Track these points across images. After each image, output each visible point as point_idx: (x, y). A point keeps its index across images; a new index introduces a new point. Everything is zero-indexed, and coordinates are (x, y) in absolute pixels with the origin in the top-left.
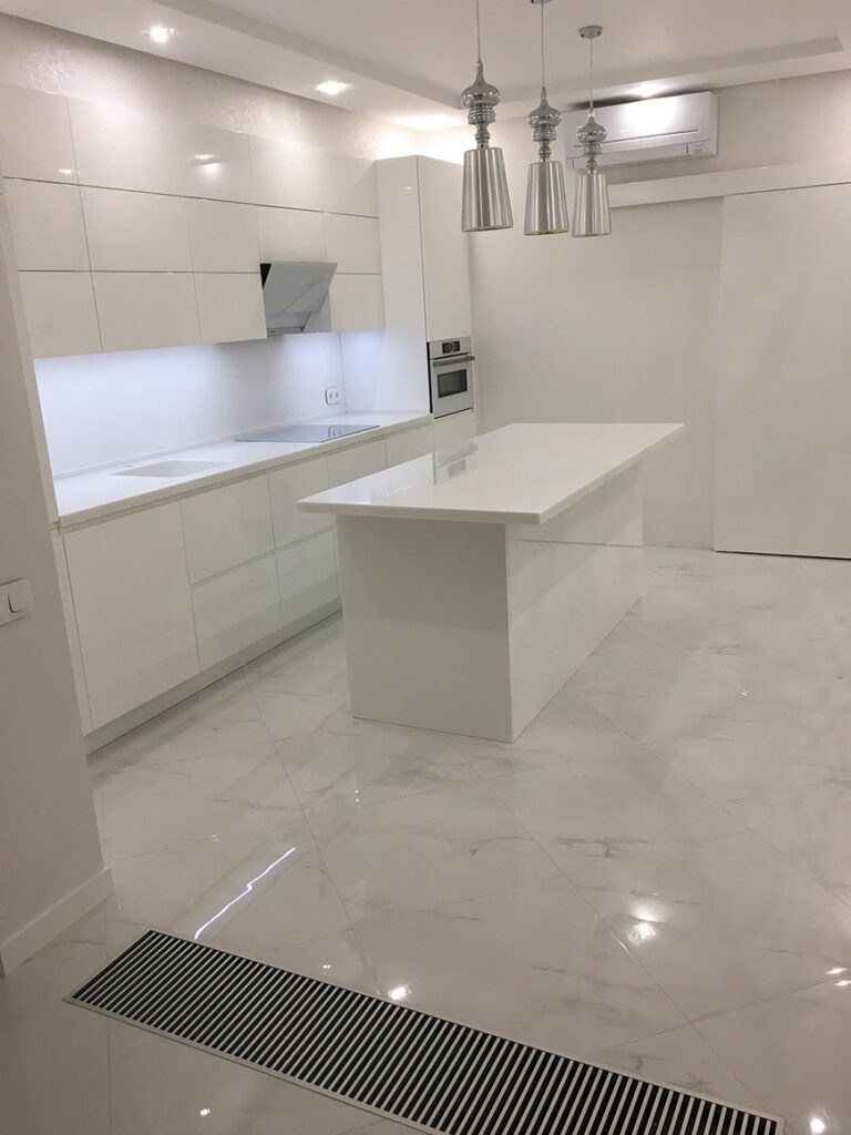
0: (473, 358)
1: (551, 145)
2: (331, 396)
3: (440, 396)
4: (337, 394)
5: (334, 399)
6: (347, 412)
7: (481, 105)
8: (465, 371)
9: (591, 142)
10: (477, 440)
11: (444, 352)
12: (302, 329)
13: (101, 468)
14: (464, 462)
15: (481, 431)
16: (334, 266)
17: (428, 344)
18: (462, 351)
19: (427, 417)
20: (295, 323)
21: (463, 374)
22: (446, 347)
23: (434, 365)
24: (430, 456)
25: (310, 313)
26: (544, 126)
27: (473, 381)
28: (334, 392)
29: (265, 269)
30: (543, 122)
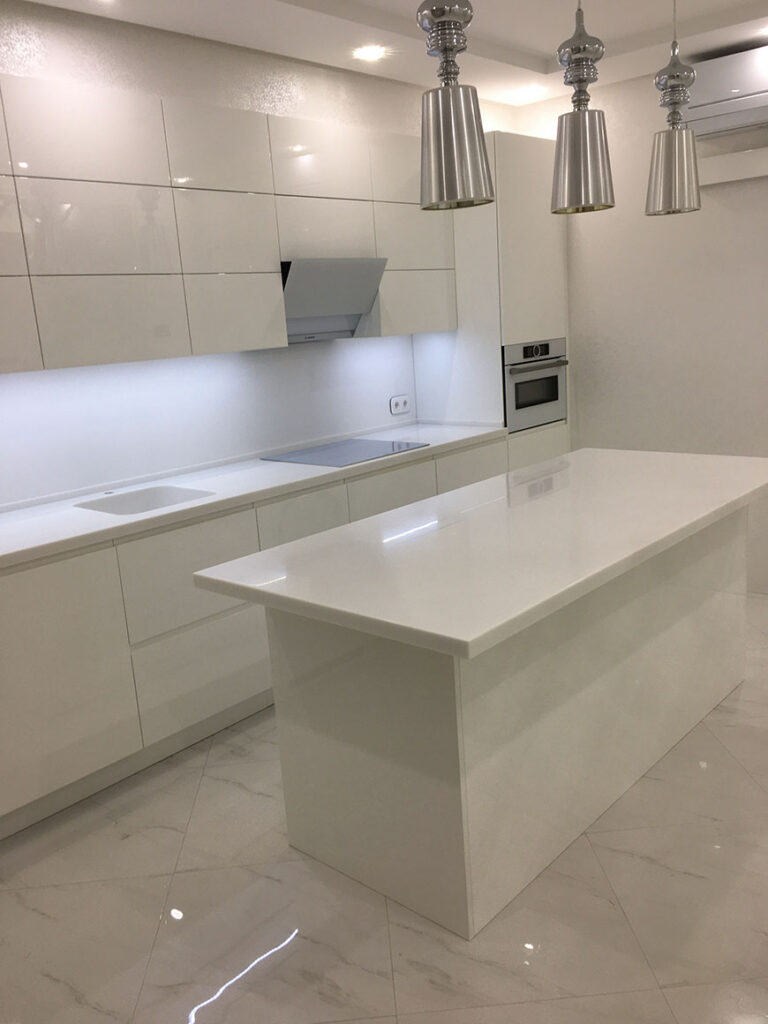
0: (566, 363)
1: (590, 88)
2: (397, 405)
3: (519, 406)
4: (405, 403)
5: (401, 408)
6: (417, 423)
7: (443, 23)
8: (556, 377)
9: (673, 87)
10: (571, 457)
11: (525, 356)
12: (352, 333)
13: (66, 497)
14: (551, 479)
15: (575, 446)
16: (384, 261)
17: (503, 348)
18: (551, 355)
19: (501, 432)
20: (345, 325)
21: (554, 381)
22: (528, 351)
23: (511, 372)
24: (505, 475)
25: (361, 315)
26: (578, 62)
27: (565, 387)
28: (400, 400)
29: (285, 267)
30: (578, 56)
